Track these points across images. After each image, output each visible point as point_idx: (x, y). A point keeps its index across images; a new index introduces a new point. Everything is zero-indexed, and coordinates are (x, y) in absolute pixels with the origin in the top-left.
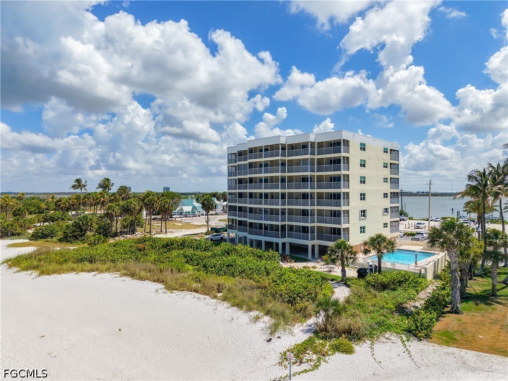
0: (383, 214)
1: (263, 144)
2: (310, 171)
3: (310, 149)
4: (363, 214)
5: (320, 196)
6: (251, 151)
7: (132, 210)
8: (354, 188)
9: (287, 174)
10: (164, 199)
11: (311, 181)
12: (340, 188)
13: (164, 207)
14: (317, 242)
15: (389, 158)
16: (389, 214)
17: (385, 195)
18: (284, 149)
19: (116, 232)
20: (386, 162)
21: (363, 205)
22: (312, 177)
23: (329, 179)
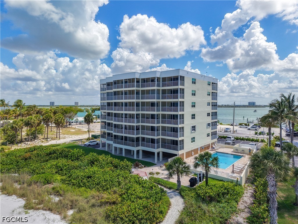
0: (207, 127)
1: (124, 78)
2: (157, 99)
3: (156, 82)
4: (193, 128)
5: (164, 116)
6: (115, 82)
7: (32, 124)
8: (188, 111)
9: (140, 101)
10: (59, 115)
11: (157, 106)
12: (177, 111)
13: (57, 121)
14: (161, 150)
15: (211, 89)
16: (211, 127)
17: (208, 115)
18: (138, 82)
19: (21, 139)
20: (209, 91)
21: (193, 122)
22: (158, 103)
23: (170, 105)
